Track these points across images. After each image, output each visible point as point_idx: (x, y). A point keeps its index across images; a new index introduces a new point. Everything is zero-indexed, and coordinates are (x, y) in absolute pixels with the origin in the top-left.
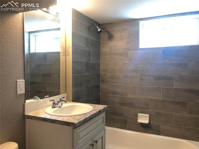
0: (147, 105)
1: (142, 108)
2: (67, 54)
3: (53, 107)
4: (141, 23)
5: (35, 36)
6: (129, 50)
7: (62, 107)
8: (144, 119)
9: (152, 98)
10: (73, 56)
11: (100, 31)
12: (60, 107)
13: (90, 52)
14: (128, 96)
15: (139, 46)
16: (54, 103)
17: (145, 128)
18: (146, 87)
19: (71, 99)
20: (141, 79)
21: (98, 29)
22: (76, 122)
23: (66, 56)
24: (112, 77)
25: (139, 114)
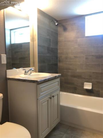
0: (90, 76)
1: (87, 79)
2: (34, 40)
3: (25, 74)
4: (86, 17)
5: (15, 32)
6: (78, 38)
7: (31, 74)
8: (88, 86)
9: (94, 71)
10: (38, 42)
11: (57, 25)
12: (29, 74)
13: (50, 40)
14: (78, 71)
15: (85, 35)
16: (25, 72)
17: (89, 93)
18: (89, 64)
19: (37, 70)
20: (86, 58)
21: (55, 23)
22: (39, 80)
23: (33, 41)
24: (66, 58)
25: (85, 83)
